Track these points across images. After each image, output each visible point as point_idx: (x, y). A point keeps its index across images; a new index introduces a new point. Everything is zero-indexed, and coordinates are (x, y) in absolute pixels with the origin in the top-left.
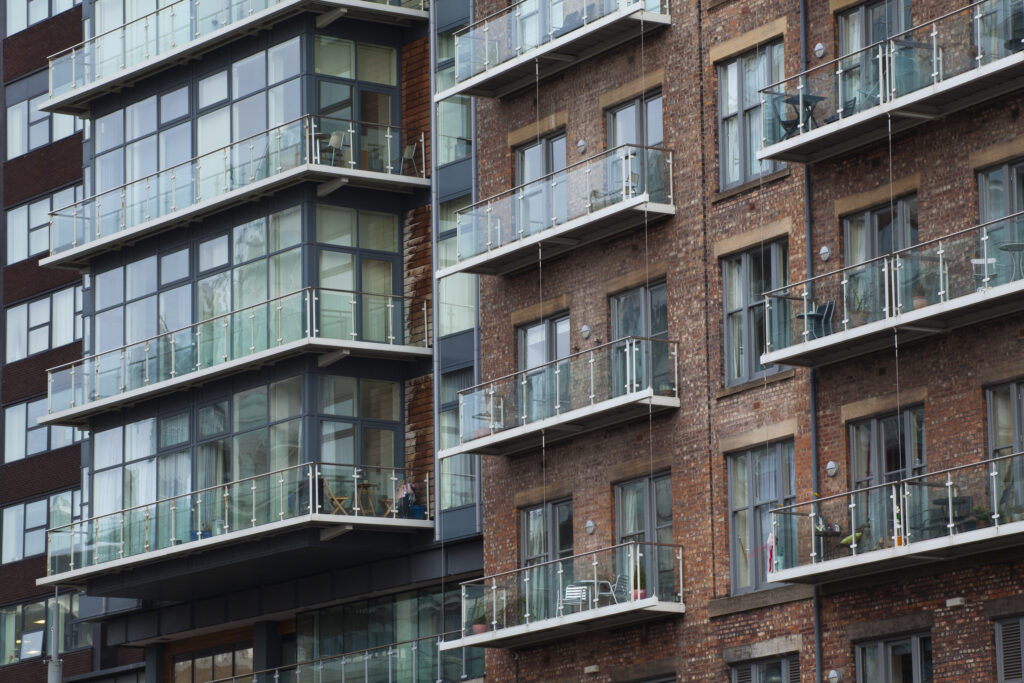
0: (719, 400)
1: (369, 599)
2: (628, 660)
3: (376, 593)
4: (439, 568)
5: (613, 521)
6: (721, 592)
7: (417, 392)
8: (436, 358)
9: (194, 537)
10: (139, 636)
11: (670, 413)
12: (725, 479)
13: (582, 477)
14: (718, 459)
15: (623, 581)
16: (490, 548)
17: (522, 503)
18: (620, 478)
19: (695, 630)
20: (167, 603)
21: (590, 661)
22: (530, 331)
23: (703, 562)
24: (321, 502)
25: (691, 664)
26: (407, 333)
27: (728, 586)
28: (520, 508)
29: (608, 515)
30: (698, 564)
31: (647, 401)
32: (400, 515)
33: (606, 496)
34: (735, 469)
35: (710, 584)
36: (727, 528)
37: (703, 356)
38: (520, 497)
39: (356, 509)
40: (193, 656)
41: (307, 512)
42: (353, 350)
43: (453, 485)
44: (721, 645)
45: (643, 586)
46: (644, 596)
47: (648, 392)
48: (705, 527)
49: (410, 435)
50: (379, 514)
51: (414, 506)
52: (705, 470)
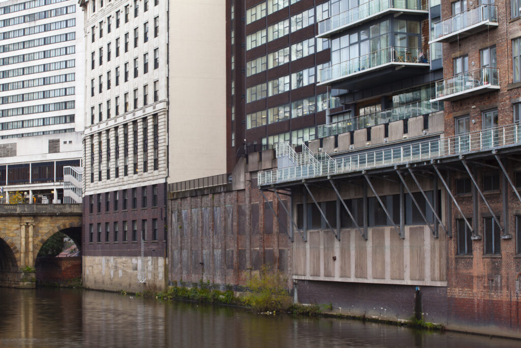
0: (510, 23)
1: (413, 88)
2: (484, 104)
4: (430, 78)
5: (480, 61)
6: (510, 82)
7: (425, 24)
8: (429, 14)
9: (359, 70)
10: (349, 101)
11: (496, 27)
12: (512, 47)
13: (470, 48)
14: (509, 41)
15: (482, 79)
16: (445, 71)
17: (454, 57)
18: (482, 48)
19: (503, 94)
20: (356, 91)
21: (473, 104)
22: (456, 4)
23: (506, 72)
24: (395, 58)
25: (502, 104)
26: (421, 6)
27: (512, 80)
28: (453, 59)
29: (478, 60)
30: (504, 74)
31: (487, 24)
32: (419, 62)
33: (478, 54)
34: (515, 43)
35: (507, 80)
36: (512, 63)
37: (505, 10)
38: (453, 55)
39: (406, 60)
40: (364, 107)
41: (390, 61)
42: (404, 12)
43: (436, 53)
44: (510, 98)
45: (487, 81)
46: (487, 84)
47: (488, 21)
48: (505, 63)
49: (423, 38)
50: (413, 62)
51: (424, 59)
52: (506, 45)
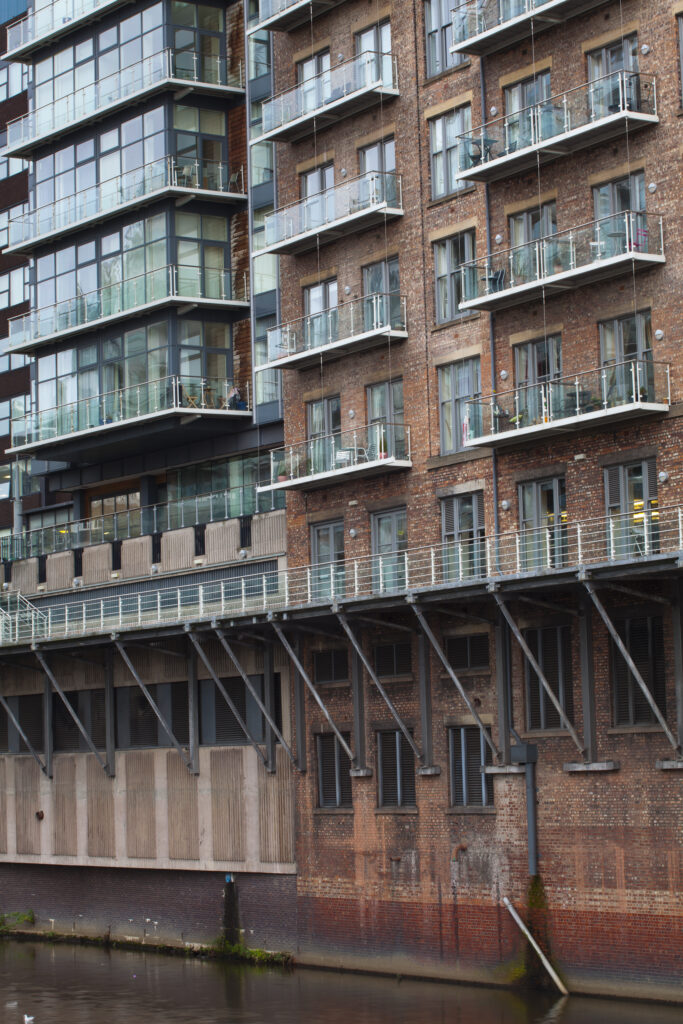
0: (433, 332)
1: (213, 461)
2: (376, 497)
3: (216, 457)
4: (256, 441)
5: (366, 409)
6: (435, 453)
7: (241, 330)
8: (252, 308)
9: (101, 423)
10: (69, 486)
11: (402, 341)
12: (437, 383)
13: (346, 382)
14: (432, 370)
15: (373, 447)
16: (288, 428)
17: (309, 399)
18: (370, 382)
19: (418, 478)
20: (86, 464)
21: (352, 497)
22: (312, 290)
23: (424, 434)
24: (181, 400)
25: (416, 499)
26: (234, 292)
27: (439, 450)
28: (307, 403)
29: (363, 406)
30: (420, 436)
31: (387, 334)
32: (230, 408)
33: (362, 394)
34: (443, 377)
35: (428, 449)
36: (438, 413)
37: (422, 305)
38: (307, 396)
39: (203, 404)
40: (102, 497)
41: (172, 407)
42: (199, 304)
43: (264, 389)
44: (435, 486)
45: (385, 451)
46: (386, 457)
47: (388, 328)
48: (423, 413)
49: (236, 357)
50: (218, 408)
51: (240, 402)
52: (424, 377)
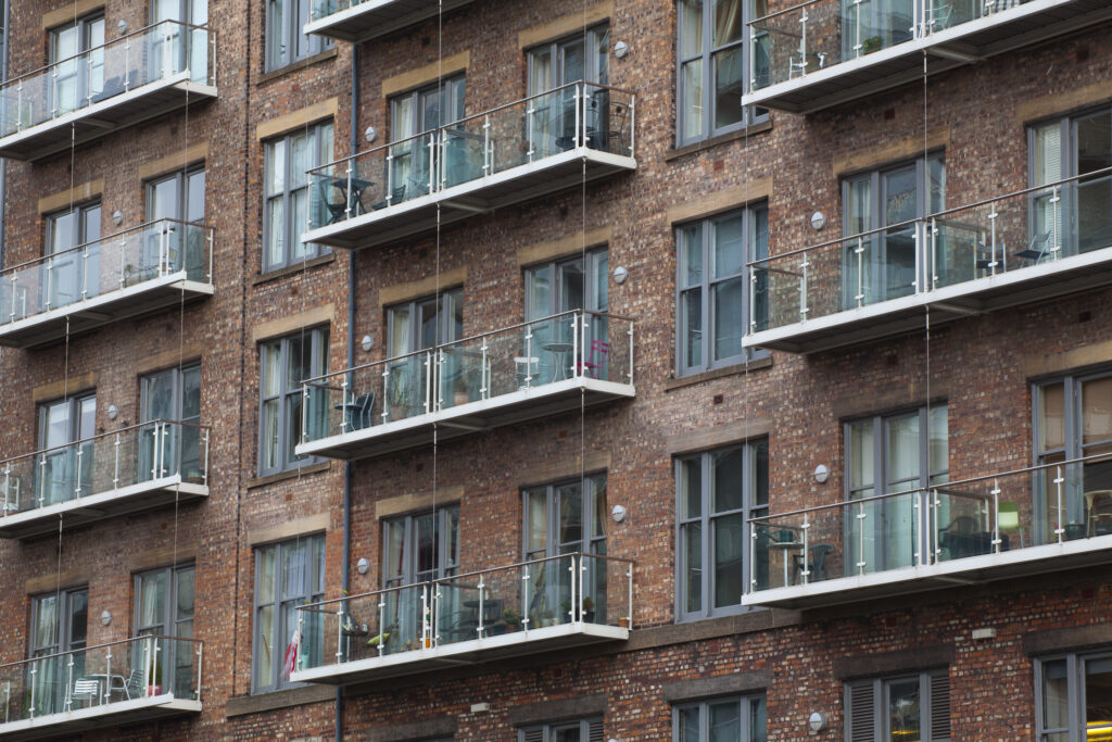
0: (250, 489)
5: (131, 612)
6: (241, 690)
11: (198, 501)
12: (252, 572)
13: (100, 565)
14: (246, 551)
15: (138, 676)
17: (33, 590)
18: (141, 567)
19: (211, 729)
22: (53, 409)
23: (224, 659)
27: (248, 684)
28: (31, 596)
29: (126, 606)
31: (173, 488)
33: (126, 586)
34: (263, 563)
35: (229, 682)
36: (251, 624)
37: (236, 444)
38: (31, 584)
45: (159, 682)
46: (159, 693)
47: (176, 478)
48: (228, 622)
52: (232, 562)
